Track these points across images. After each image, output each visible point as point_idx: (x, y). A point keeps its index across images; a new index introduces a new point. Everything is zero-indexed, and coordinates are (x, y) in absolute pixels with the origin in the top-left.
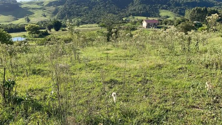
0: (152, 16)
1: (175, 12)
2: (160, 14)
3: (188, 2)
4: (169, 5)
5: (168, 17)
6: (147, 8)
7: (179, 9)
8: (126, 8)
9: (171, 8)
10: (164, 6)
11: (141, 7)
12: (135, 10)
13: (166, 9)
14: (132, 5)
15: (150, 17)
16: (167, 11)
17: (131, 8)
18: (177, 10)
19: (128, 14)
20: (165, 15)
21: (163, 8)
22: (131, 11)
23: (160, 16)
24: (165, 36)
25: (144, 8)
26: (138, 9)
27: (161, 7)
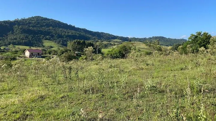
0: (36, 46)
1: (58, 43)
2: (44, 44)
3: (69, 35)
4: (52, 36)
5: (52, 47)
6: (30, 37)
7: (61, 41)
8: (4, 36)
9: (54, 39)
10: (48, 36)
11: (22, 36)
12: (16, 39)
13: (49, 40)
14: (13, 33)
15: (33, 47)
16: (51, 42)
17: (11, 37)
18: (60, 41)
19: (7, 43)
20: (49, 45)
21: (46, 39)
22: (12, 39)
23: (44, 46)
24: (48, 66)
25: (27, 37)
26: (19, 38)
27: (44, 38)
